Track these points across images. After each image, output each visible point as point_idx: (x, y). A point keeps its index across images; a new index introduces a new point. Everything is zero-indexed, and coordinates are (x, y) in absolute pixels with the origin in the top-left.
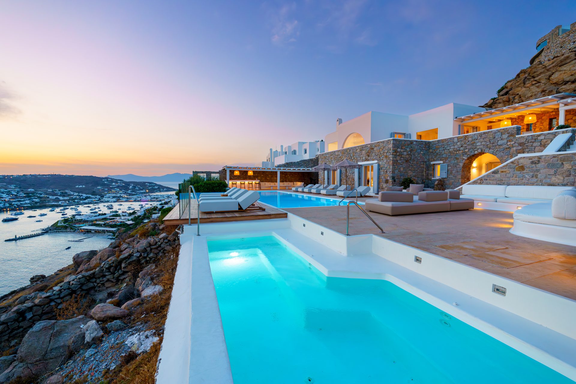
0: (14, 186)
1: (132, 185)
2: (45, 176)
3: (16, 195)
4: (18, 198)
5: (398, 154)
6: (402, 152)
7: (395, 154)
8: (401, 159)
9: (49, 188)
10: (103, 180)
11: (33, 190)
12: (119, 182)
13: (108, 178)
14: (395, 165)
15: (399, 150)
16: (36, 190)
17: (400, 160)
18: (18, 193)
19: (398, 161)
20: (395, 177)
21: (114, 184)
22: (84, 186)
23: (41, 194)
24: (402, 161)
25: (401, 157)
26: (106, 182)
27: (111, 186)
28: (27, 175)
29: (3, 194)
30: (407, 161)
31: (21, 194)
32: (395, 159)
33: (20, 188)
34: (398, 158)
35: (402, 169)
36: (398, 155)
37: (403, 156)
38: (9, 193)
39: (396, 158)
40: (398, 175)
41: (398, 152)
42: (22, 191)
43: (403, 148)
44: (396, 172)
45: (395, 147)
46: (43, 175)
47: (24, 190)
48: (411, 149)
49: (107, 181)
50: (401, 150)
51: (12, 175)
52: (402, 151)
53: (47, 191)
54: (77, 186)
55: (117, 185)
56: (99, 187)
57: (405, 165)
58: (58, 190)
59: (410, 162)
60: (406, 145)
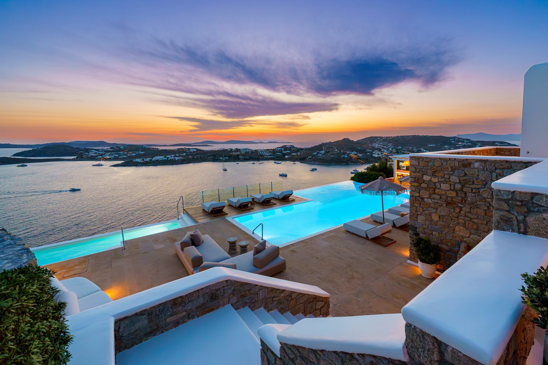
0: (392, 145)
1: (479, 145)
2: (408, 137)
3: (391, 151)
4: (392, 153)
5: (424, 185)
6: (435, 183)
7: (416, 184)
8: (433, 196)
9: (410, 146)
10: (451, 140)
11: (401, 147)
12: (466, 141)
13: (456, 137)
14: (416, 205)
15: (426, 178)
16: (402, 148)
17: (431, 199)
18: (392, 149)
19: (425, 200)
20: (416, 228)
21: (460, 143)
22: (434, 145)
23: (405, 151)
24: (436, 201)
25: (435, 193)
26: (453, 142)
27: (457, 146)
28: (399, 136)
29: (385, 149)
30: (449, 203)
31: (394, 150)
32: (417, 194)
33: (394, 146)
34: (425, 194)
35: (435, 218)
36: (425, 189)
37: (437, 191)
38: (388, 149)
39: (419, 193)
40: (424, 226)
41: (424, 182)
42: (395, 148)
43: (437, 175)
44: (421, 219)
45: (415, 172)
46: (408, 136)
47: (396, 147)
48: (462, 179)
49: (454, 140)
50: (433, 179)
51: (391, 137)
52: (435, 180)
53: (409, 148)
54: (429, 145)
55: (463, 144)
56: (447, 147)
57: (443, 211)
58: (415, 148)
59: (461, 208)
60: (448, 168)
